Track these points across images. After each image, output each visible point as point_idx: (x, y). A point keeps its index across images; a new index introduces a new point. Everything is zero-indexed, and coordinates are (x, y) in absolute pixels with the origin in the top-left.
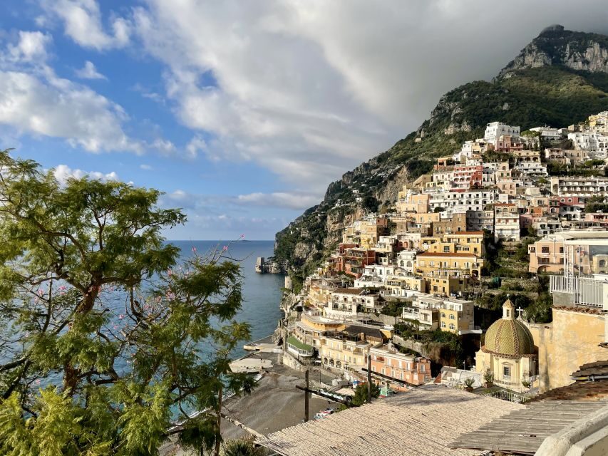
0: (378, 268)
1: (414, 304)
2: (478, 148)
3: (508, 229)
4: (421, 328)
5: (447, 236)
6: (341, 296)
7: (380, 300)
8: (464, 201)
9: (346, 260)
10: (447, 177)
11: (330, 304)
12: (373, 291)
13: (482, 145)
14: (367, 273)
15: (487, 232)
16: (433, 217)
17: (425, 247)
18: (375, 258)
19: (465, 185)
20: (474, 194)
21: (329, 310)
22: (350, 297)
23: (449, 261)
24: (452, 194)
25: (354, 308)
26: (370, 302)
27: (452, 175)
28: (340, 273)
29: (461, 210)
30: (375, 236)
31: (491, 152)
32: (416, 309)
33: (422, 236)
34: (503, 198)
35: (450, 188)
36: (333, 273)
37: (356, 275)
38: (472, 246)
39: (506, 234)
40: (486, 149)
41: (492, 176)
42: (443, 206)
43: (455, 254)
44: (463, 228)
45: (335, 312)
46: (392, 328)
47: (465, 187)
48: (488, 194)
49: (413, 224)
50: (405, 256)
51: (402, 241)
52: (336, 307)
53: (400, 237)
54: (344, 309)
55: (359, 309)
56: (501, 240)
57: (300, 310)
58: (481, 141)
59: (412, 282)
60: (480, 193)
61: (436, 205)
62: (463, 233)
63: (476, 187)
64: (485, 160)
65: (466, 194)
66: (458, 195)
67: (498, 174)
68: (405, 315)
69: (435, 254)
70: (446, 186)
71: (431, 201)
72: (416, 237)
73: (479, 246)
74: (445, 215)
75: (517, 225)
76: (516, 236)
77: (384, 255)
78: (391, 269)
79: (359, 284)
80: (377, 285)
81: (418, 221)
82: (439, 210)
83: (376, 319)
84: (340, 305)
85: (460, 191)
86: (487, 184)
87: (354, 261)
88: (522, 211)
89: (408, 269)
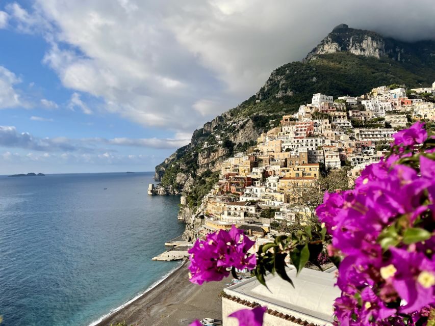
0: (254, 189)
1: (281, 210)
2: (309, 110)
3: (334, 161)
4: (289, 224)
5: (297, 167)
6: (233, 207)
7: (258, 209)
8: (304, 144)
9: (231, 184)
10: (292, 129)
11: (226, 213)
12: (253, 203)
13: (311, 108)
14: (248, 192)
15: (321, 164)
16: (286, 155)
17: (283, 174)
18: (251, 182)
19: (303, 134)
20: (310, 140)
21: (225, 216)
22: (239, 207)
23: (300, 183)
24: (296, 140)
25: (242, 214)
26: (252, 210)
27: (294, 127)
28: (228, 192)
29: (303, 150)
30: (249, 167)
31: (317, 113)
32: (284, 213)
33: (281, 167)
34: (328, 142)
35: (294, 136)
36: (222, 193)
37: (240, 193)
38: (313, 173)
39: (332, 165)
40: (313, 110)
41: (319, 128)
42: (291, 147)
43: (303, 178)
44: (306, 162)
45: (229, 217)
46: (269, 225)
47: (303, 135)
48: (319, 140)
49: (273, 160)
50: (271, 180)
51: (268, 170)
52: (229, 214)
53: (266, 168)
54: (235, 215)
55: (246, 214)
56: (329, 168)
57: (202, 217)
58: (310, 105)
59: (278, 196)
60: (314, 139)
61: (286, 147)
62: (306, 165)
63: (310, 136)
64: (314, 118)
65: (305, 140)
66: (300, 140)
67: (323, 127)
68: (276, 217)
69: (290, 178)
70: (292, 135)
71: (283, 145)
72: (277, 168)
73: (317, 172)
74: (293, 153)
75: (338, 159)
76: (339, 166)
77: (257, 180)
78: (263, 188)
79: (242, 199)
80: (255, 199)
81: (276, 157)
82: (288, 150)
83: (257, 221)
84: (232, 213)
85: (301, 138)
86: (317, 133)
87: (238, 184)
88: (340, 150)
89: (274, 188)
